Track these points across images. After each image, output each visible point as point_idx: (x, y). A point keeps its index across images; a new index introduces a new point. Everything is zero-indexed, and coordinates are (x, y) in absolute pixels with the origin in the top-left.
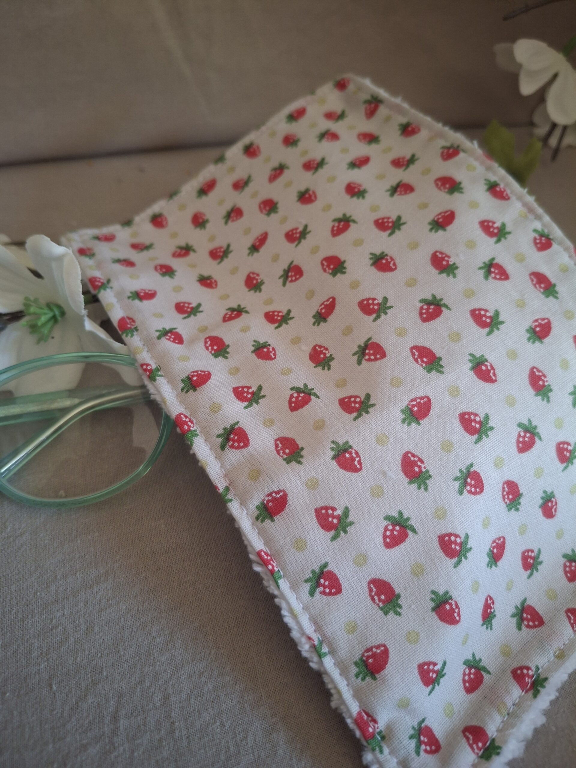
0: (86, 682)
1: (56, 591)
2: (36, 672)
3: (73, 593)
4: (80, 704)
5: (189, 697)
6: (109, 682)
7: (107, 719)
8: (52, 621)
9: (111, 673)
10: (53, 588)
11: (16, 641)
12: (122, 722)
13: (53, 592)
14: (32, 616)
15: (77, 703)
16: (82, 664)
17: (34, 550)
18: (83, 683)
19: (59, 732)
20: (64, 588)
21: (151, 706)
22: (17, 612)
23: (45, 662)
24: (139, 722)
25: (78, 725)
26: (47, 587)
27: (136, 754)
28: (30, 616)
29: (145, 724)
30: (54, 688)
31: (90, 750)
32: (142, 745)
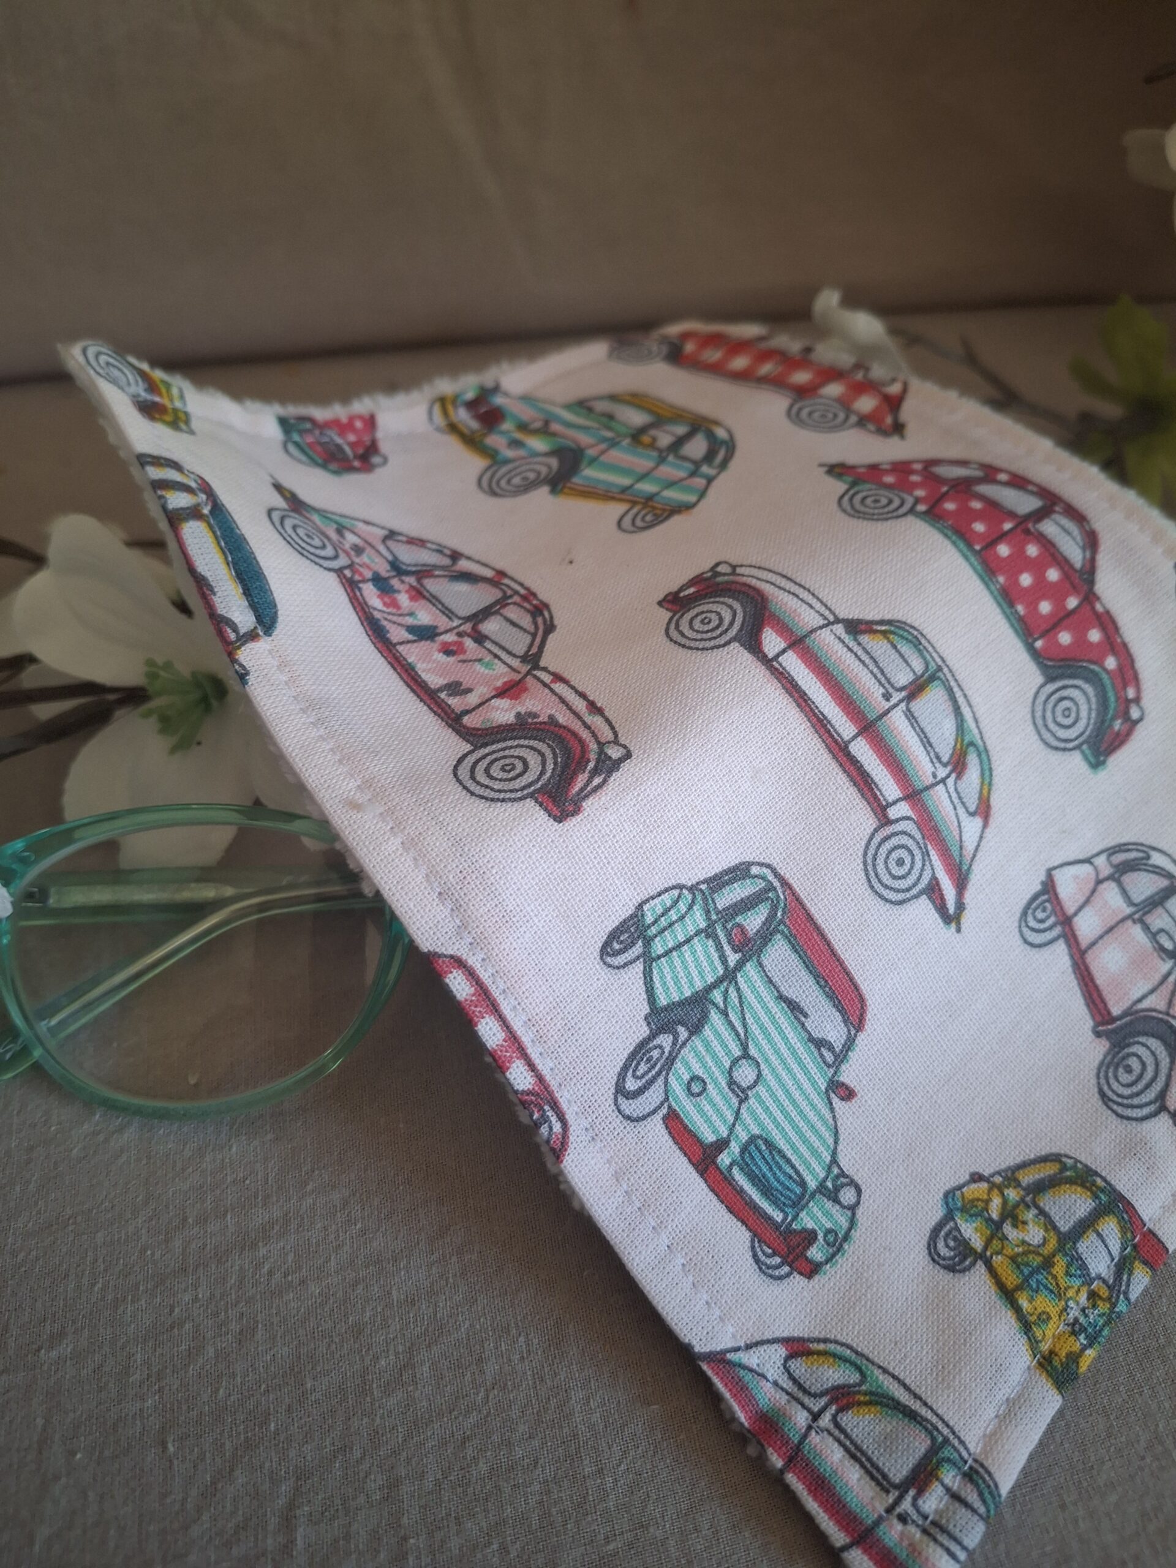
0: (235, 1441)
2: (136, 1414)
3: (216, 1254)
6: (281, 1445)
8: (172, 1311)
9: (284, 1425)
10: (177, 1243)
11: (101, 1347)
12: (301, 1530)
13: (177, 1250)
16: (229, 1403)
18: (227, 1442)
19: (177, 1541)
20: (201, 1244)
22: (105, 1287)
23: (155, 1394)
24: (336, 1532)
25: (214, 1529)
28: (130, 1297)
30: (171, 1448)
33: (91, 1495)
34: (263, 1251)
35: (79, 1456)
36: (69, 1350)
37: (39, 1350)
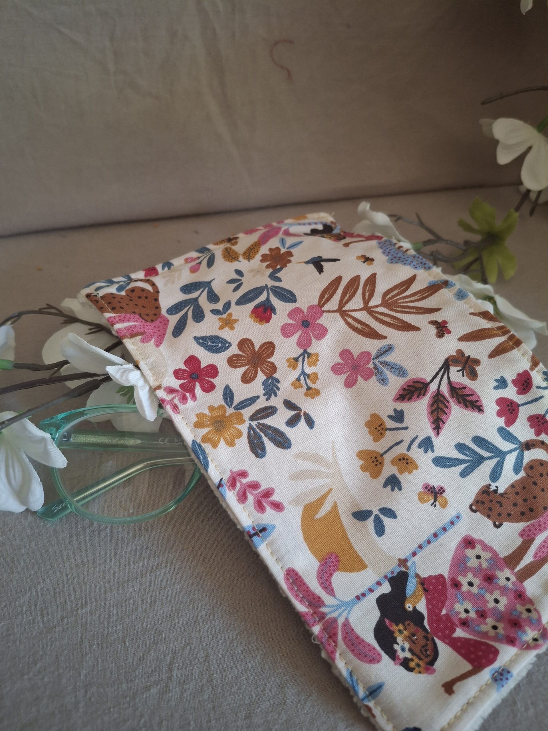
0: (150, 641)
1: (129, 573)
2: (114, 632)
3: (141, 575)
4: (145, 657)
5: (224, 656)
6: (167, 642)
7: (165, 669)
8: (125, 595)
9: (168, 635)
11: (100, 608)
12: (175, 672)
13: (126, 573)
15: (143, 656)
16: (147, 628)
17: (113, 541)
18: (147, 641)
20: (135, 571)
21: (196, 661)
22: (101, 587)
23: (121, 625)
24: (188, 672)
25: (144, 672)
26: (123, 570)
27: (184, 695)
28: (110, 590)
31: (152, 690)
32: (189, 689)
33: (100, 660)
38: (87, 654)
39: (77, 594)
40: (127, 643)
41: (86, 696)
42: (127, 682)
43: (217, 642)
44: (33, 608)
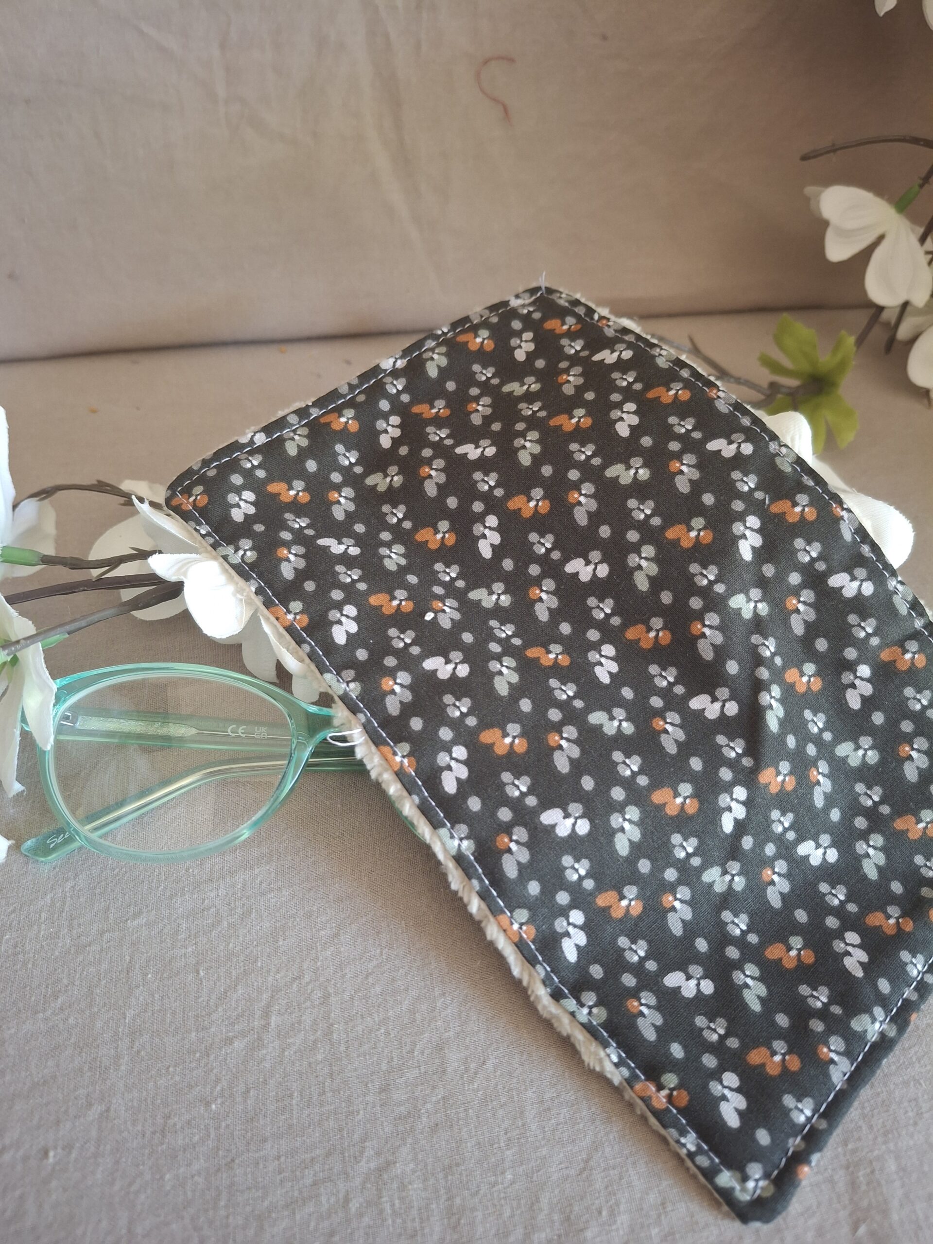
0: (238, 971)
2: (182, 956)
4: (229, 993)
5: (352, 998)
6: (264, 974)
7: (258, 1014)
8: (203, 902)
10: (208, 866)
11: (162, 920)
12: (273, 1018)
14: (181, 894)
15: (225, 992)
16: (235, 951)
18: (233, 972)
19: (204, 1021)
21: (308, 1004)
22: (165, 888)
23: (193, 945)
24: (293, 1020)
25: (225, 1016)
27: (286, 1053)
29: (300, 1023)
30: (202, 974)
31: (236, 1044)
32: (294, 1044)
33: (157, 996)
34: (257, 871)
35: (150, 976)
36: (144, 921)
37: (126, 921)
38: (138, 987)
39: (127, 897)
40: (201, 972)
41: (132, 1048)
42: (197, 1031)
43: (343, 976)
44: (56, 915)
